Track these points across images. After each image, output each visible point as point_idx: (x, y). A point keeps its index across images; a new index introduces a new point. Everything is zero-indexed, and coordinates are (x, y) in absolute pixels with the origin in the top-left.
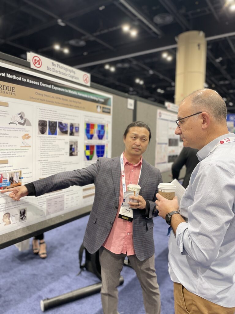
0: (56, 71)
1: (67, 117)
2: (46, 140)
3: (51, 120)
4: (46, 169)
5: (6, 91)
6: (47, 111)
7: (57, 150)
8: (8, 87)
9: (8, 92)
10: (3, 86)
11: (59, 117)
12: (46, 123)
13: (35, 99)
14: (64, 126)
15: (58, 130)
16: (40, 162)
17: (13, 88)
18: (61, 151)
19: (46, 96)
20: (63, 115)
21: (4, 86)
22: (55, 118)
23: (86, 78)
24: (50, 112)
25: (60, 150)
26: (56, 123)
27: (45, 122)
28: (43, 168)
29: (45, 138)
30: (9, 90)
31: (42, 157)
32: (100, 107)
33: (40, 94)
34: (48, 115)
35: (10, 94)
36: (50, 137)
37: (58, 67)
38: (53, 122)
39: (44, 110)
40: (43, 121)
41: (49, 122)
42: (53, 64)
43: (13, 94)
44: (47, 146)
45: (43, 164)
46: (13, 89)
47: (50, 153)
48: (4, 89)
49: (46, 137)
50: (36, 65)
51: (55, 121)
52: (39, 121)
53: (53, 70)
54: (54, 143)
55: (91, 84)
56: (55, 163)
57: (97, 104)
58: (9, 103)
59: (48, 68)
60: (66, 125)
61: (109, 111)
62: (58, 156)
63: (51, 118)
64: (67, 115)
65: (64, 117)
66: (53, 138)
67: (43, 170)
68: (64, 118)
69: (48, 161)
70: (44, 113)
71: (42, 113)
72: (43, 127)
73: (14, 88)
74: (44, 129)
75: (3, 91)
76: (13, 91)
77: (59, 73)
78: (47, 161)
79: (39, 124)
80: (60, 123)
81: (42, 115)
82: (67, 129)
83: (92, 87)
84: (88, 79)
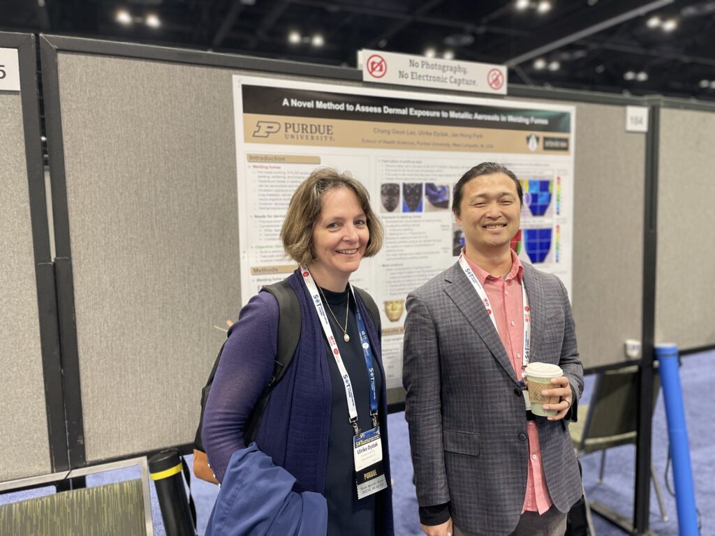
0: (420, 76)
1: (446, 171)
2: (398, 224)
3: (407, 182)
4: (399, 284)
5: (315, 135)
6: (399, 164)
7: (423, 243)
8: (319, 126)
9: (320, 135)
10: (309, 127)
11: (428, 173)
12: (397, 188)
13: (374, 142)
14: (439, 192)
15: (425, 200)
16: (384, 268)
17: (328, 127)
18: (433, 245)
19: (397, 132)
20: (436, 169)
21: (311, 126)
22: (417, 177)
23: (495, 77)
24: (406, 164)
25: (432, 243)
26: (420, 186)
27: (395, 188)
28: (392, 280)
29: (396, 219)
30: (322, 131)
31: (390, 259)
32: (538, 139)
33: (383, 132)
34: (401, 173)
35: (324, 139)
36: (407, 217)
37: (425, 66)
38: (413, 184)
39: (393, 161)
40: (391, 185)
41: (405, 185)
42: (412, 63)
43: (328, 139)
44: (400, 236)
45: (393, 271)
46: (328, 130)
47: (407, 250)
48: (311, 132)
49: (398, 217)
50: (374, 73)
51: (418, 182)
52: (383, 186)
53: (412, 76)
54: (416, 229)
55: (509, 89)
56: (420, 270)
57: (528, 133)
58: (321, 157)
59: (402, 74)
60: (444, 188)
61: (563, 145)
62: (425, 255)
63: (408, 177)
64: (445, 167)
65: (438, 171)
66: (413, 219)
67: (393, 284)
68: (440, 173)
69: (404, 267)
70: (393, 168)
71: (389, 168)
72: (390, 198)
73: (330, 128)
74: (394, 200)
75: (310, 135)
76: (328, 133)
77: (427, 80)
78: (400, 267)
79: (382, 193)
80: (430, 186)
81: (388, 172)
82: (446, 198)
83: (512, 94)
84: (500, 78)
